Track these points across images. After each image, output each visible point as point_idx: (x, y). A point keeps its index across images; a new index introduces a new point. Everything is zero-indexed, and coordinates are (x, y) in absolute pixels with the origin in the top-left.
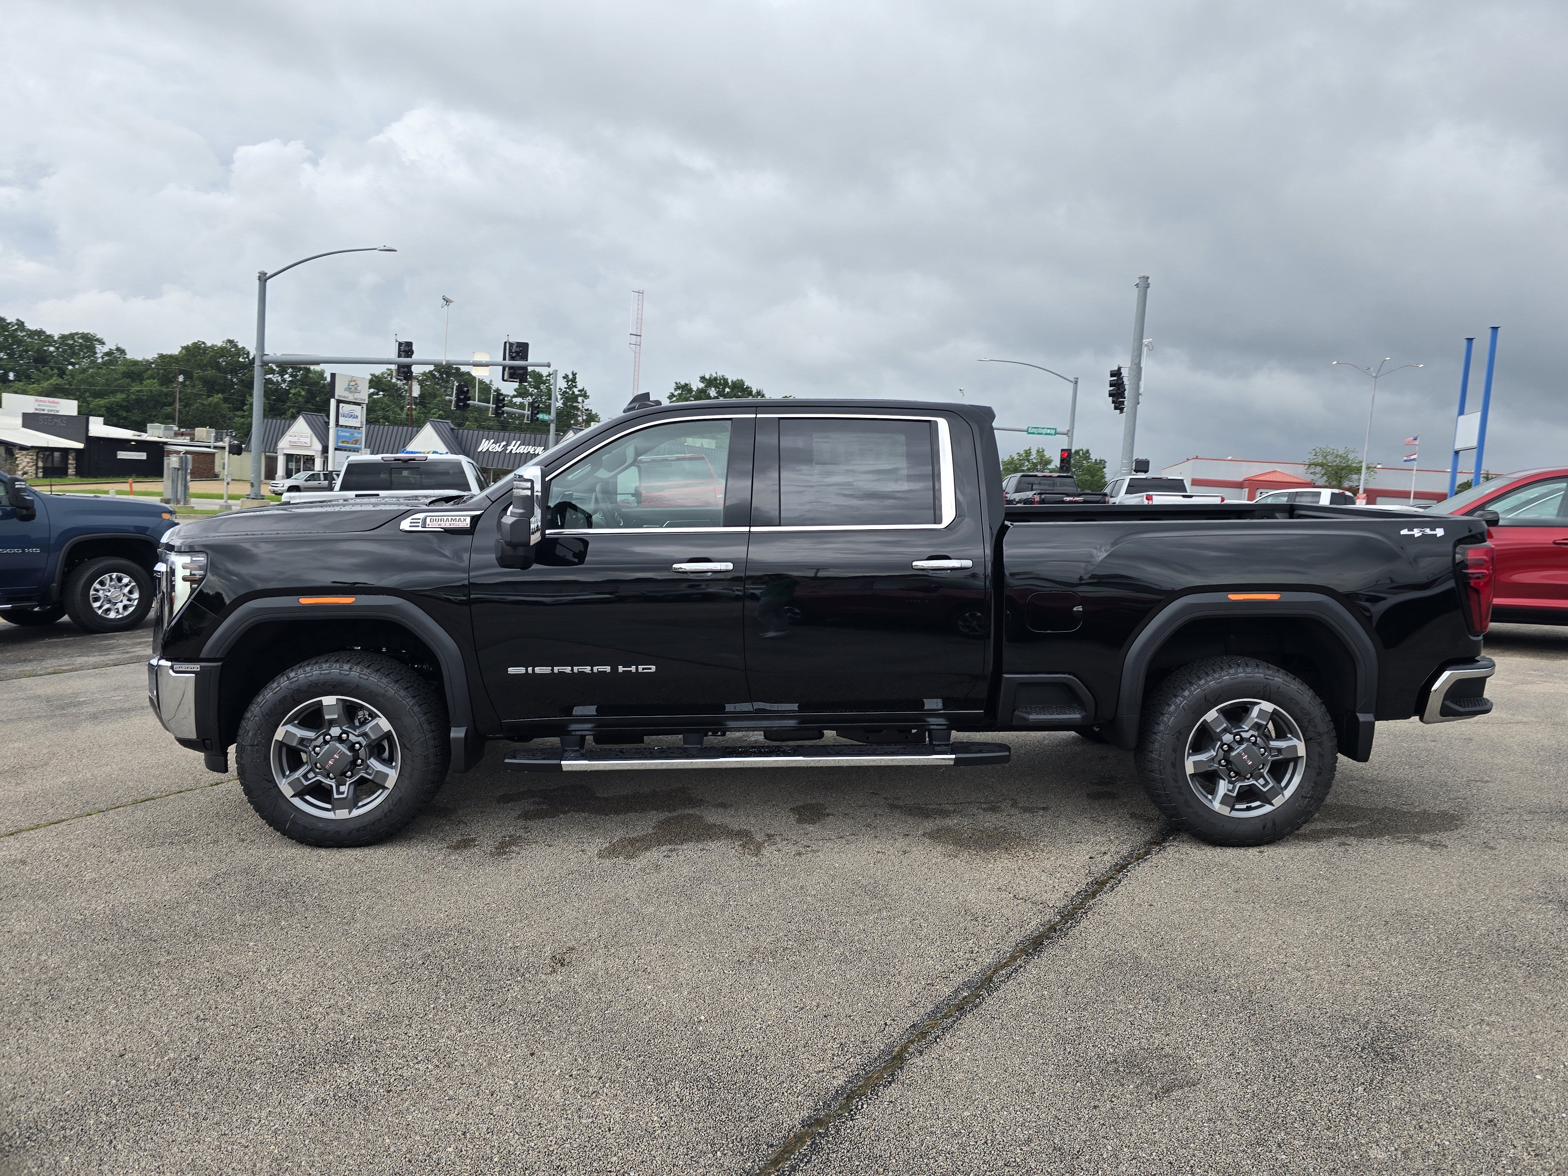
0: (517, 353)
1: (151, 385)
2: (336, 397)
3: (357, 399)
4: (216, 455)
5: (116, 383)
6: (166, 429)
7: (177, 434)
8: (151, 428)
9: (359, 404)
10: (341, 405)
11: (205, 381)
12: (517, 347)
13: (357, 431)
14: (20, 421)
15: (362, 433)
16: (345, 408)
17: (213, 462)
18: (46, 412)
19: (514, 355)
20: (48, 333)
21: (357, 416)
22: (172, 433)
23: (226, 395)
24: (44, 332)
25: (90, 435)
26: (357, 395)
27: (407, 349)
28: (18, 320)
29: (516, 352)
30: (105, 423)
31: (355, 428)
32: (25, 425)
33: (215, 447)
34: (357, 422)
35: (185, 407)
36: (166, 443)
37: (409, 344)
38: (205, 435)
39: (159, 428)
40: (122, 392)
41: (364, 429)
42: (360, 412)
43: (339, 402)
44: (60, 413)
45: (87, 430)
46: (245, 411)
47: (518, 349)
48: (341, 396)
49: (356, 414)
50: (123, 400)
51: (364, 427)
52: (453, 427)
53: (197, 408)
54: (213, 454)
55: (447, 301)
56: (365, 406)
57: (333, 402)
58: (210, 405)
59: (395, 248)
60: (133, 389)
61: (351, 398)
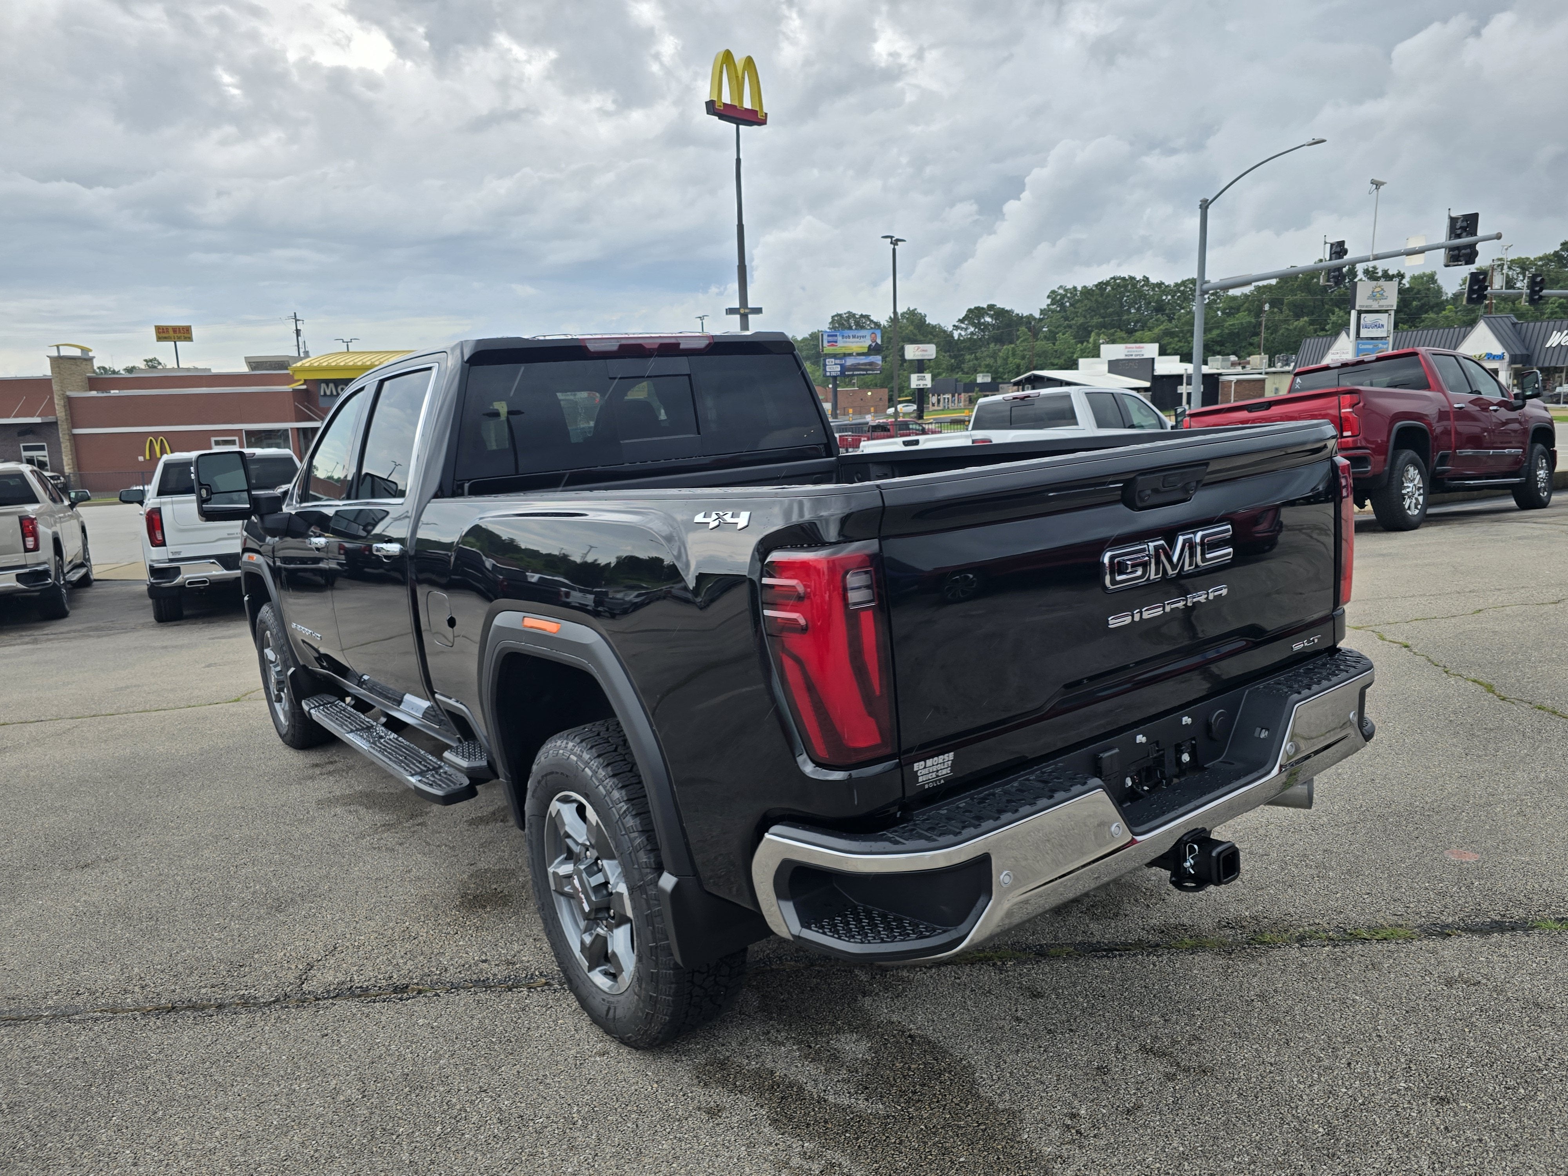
0: (1464, 229)
1: (1243, 318)
2: (1357, 308)
3: (1383, 306)
4: (1267, 382)
5: (1213, 321)
6: (1223, 360)
7: (1233, 364)
8: (1212, 361)
9: (1386, 311)
10: (1363, 315)
11: (1294, 305)
12: (1463, 221)
13: (1383, 341)
14: (1106, 367)
15: (1388, 343)
16: (1367, 318)
17: (1263, 388)
18: (1133, 357)
19: (1459, 232)
20: (1167, 284)
21: (1383, 326)
22: (1230, 363)
23: (1313, 317)
24: (1163, 283)
25: (1155, 374)
26: (1382, 302)
27: (1338, 249)
28: (1144, 277)
29: (1461, 228)
30: (1181, 361)
31: (1382, 338)
32: (1110, 371)
33: (1267, 373)
34: (1382, 332)
35: (1272, 334)
36: (1220, 374)
37: (1341, 244)
38: (1258, 362)
39: (1217, 360)
40: (1218, 328)
41: (1391, 339)
42: (1386, 321)
43: (1360, 313)
44: (1145, 357)
45: (1153, 370)
46: (1327, 331)
47: (1465, 224)
48: (1363, 306)
49: (1381, 323)
50: (1218, 335)
51: (1391, 336)
52: (1516, 321)
53: (1283, 334)
54: (1263, 380)
55: (1377, 184)
56: (1393, 313)
57: (1354, 313)
58: (1295, 329)
59: (1324, 138)
60: (1227, 324)
61: (1375, 307)
